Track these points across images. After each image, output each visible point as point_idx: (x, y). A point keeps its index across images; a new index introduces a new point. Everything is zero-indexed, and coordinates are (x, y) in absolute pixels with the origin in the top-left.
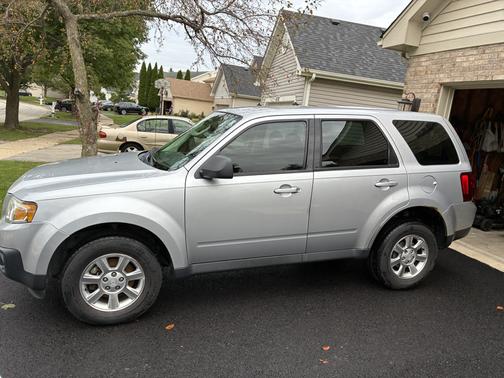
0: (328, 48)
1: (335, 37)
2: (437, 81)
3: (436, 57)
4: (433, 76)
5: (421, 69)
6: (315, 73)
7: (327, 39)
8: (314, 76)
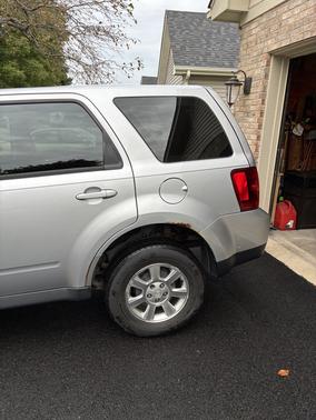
0: (208, 42)
1: (219, 31)
2: (266, 50)
3: (264, 19)
4: (262, 45)
5: (251, 39)
6: (190, 70)
7: (210, 34)
8: (189, 73)
